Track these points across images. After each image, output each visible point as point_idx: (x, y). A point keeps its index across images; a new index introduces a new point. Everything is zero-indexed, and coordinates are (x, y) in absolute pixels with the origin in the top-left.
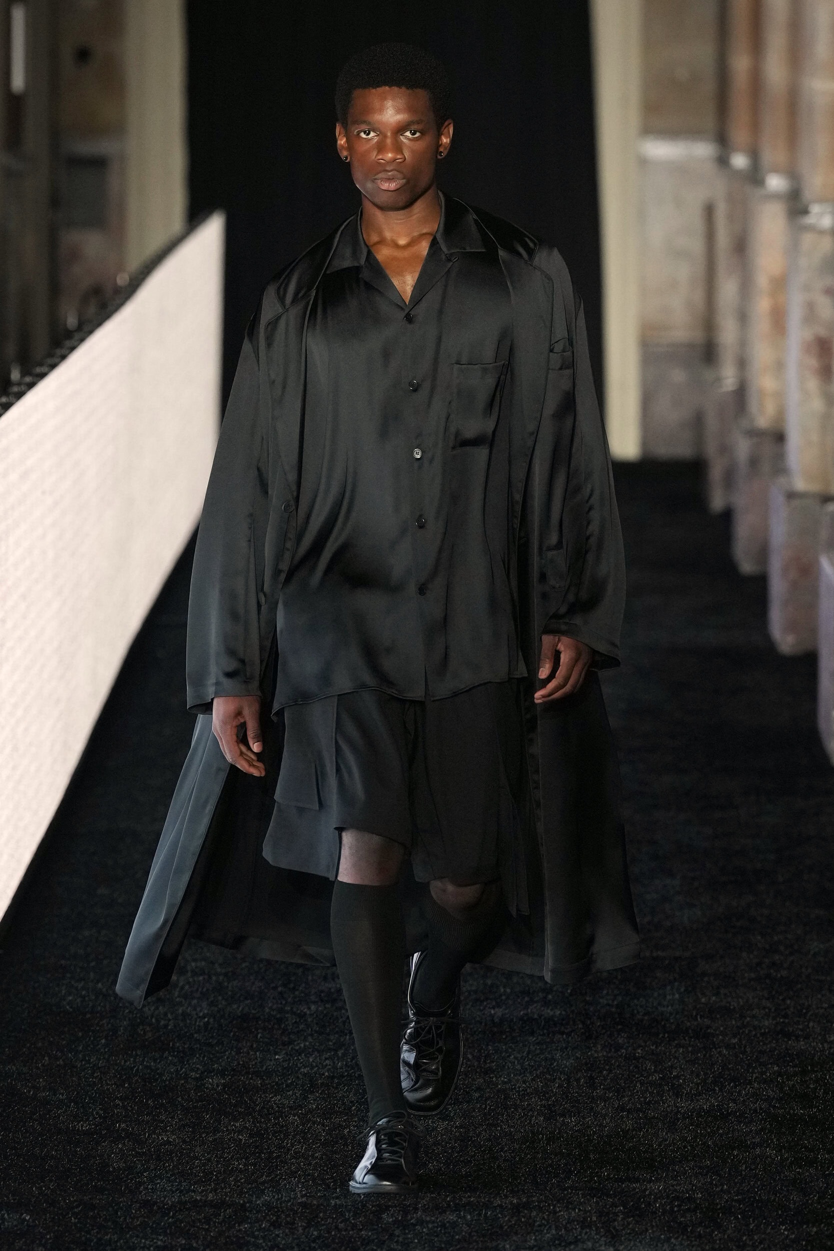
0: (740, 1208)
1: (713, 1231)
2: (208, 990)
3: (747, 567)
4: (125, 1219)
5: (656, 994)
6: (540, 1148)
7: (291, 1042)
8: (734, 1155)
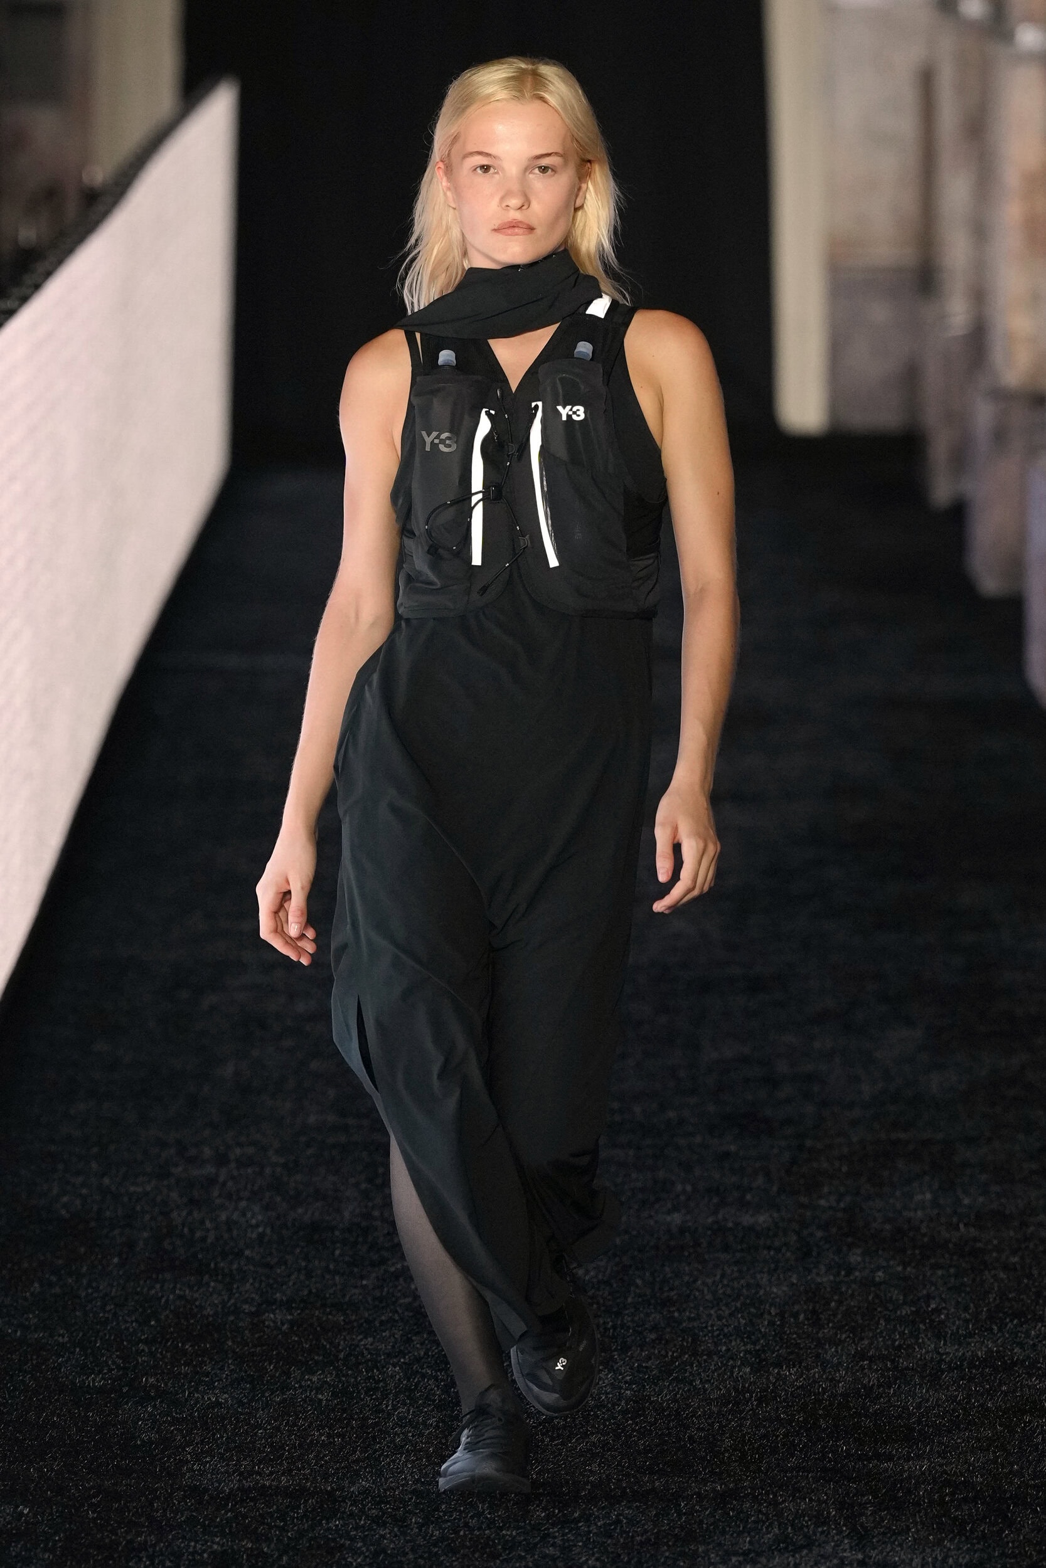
1: (1002, 1531)
2: (261, 1187)
4: (165, 1513)
5: (898, 1193)
7: (383, 1261)
8: (1025, 1423)
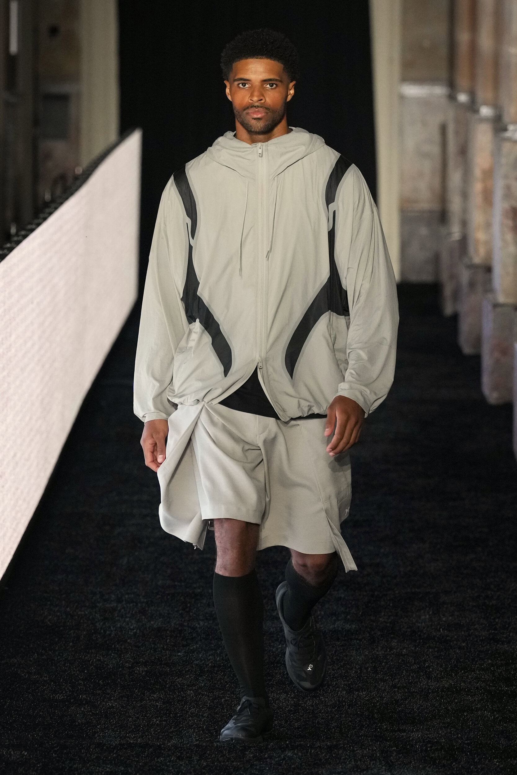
1: (452, 763)
2: (136, 612)
3: (467, 350)
4: (86, 755)
5: (414, 616)
7: (188, 645)
8: (464, 716)
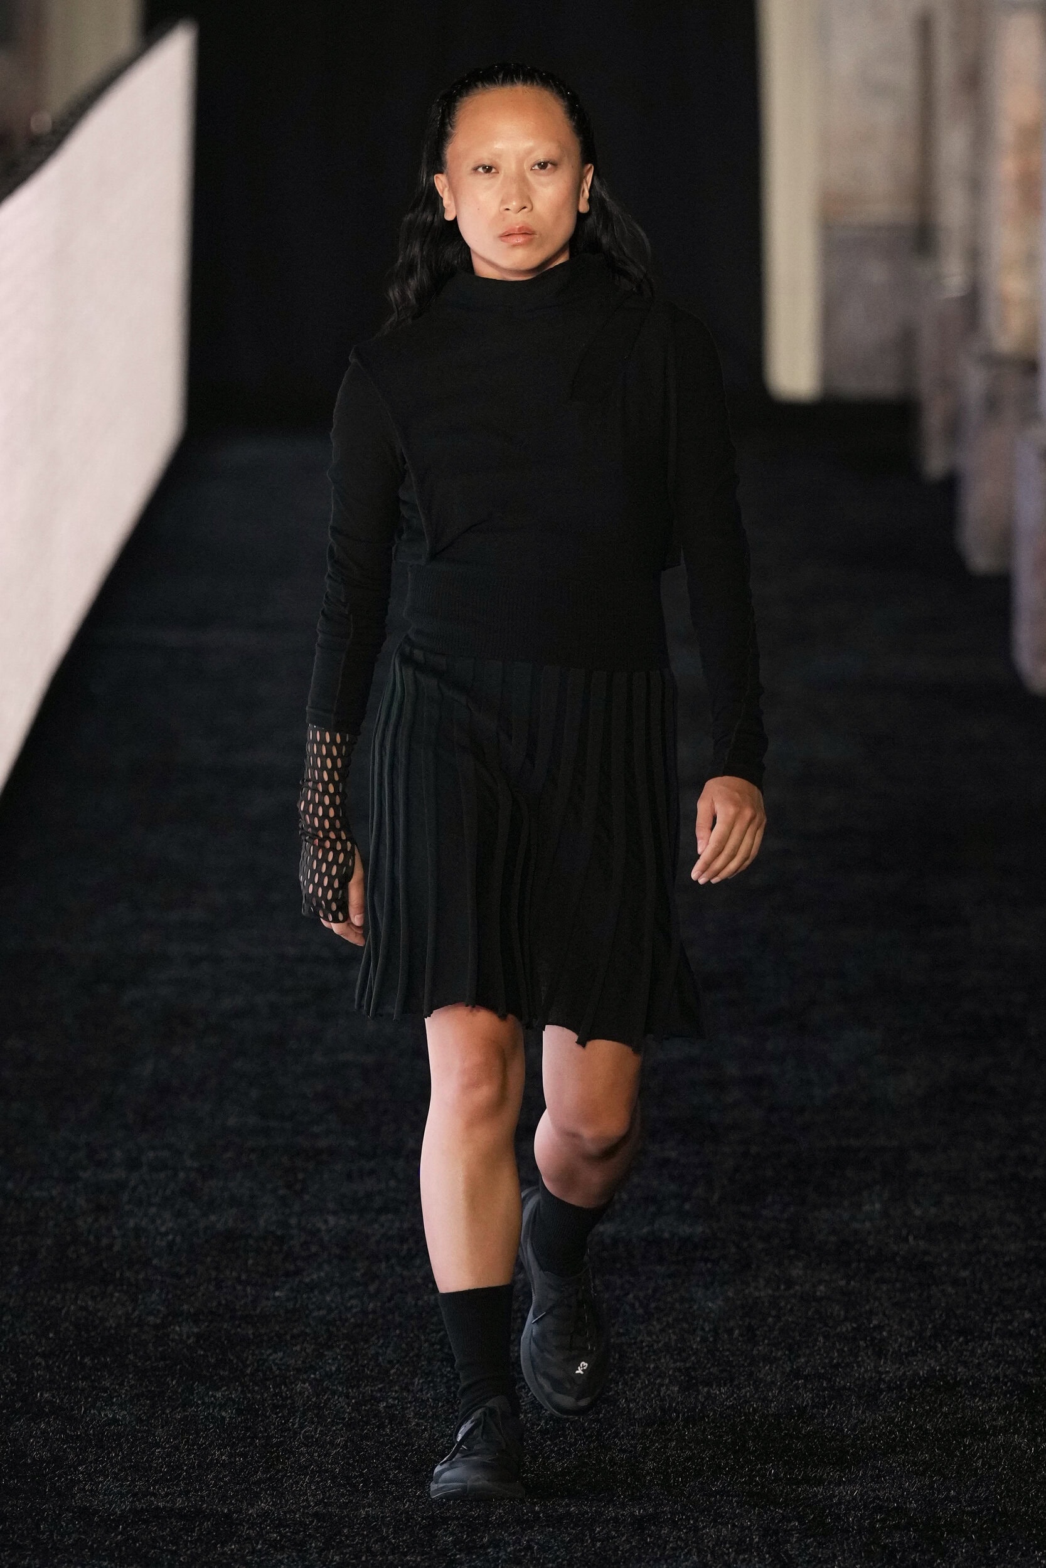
0: (974, 1525)
2: (173, 1193)
4: (52, 1535)
5: (846, 1203)
6: (674, 1433)
7: (298, 1272)
